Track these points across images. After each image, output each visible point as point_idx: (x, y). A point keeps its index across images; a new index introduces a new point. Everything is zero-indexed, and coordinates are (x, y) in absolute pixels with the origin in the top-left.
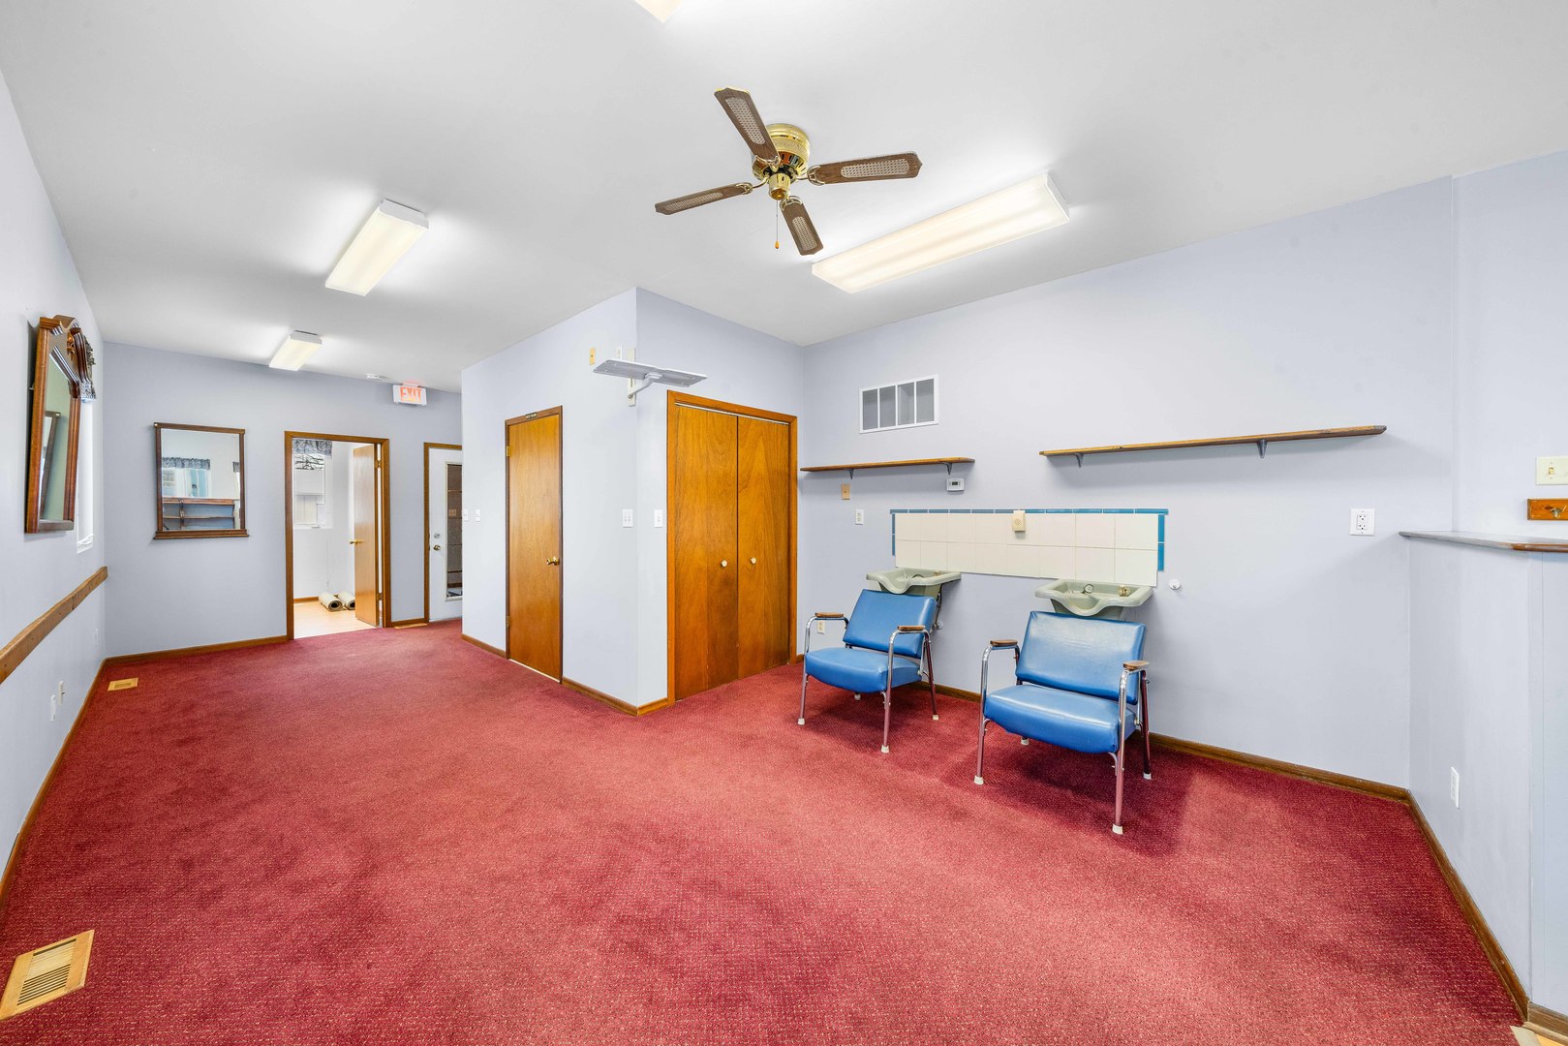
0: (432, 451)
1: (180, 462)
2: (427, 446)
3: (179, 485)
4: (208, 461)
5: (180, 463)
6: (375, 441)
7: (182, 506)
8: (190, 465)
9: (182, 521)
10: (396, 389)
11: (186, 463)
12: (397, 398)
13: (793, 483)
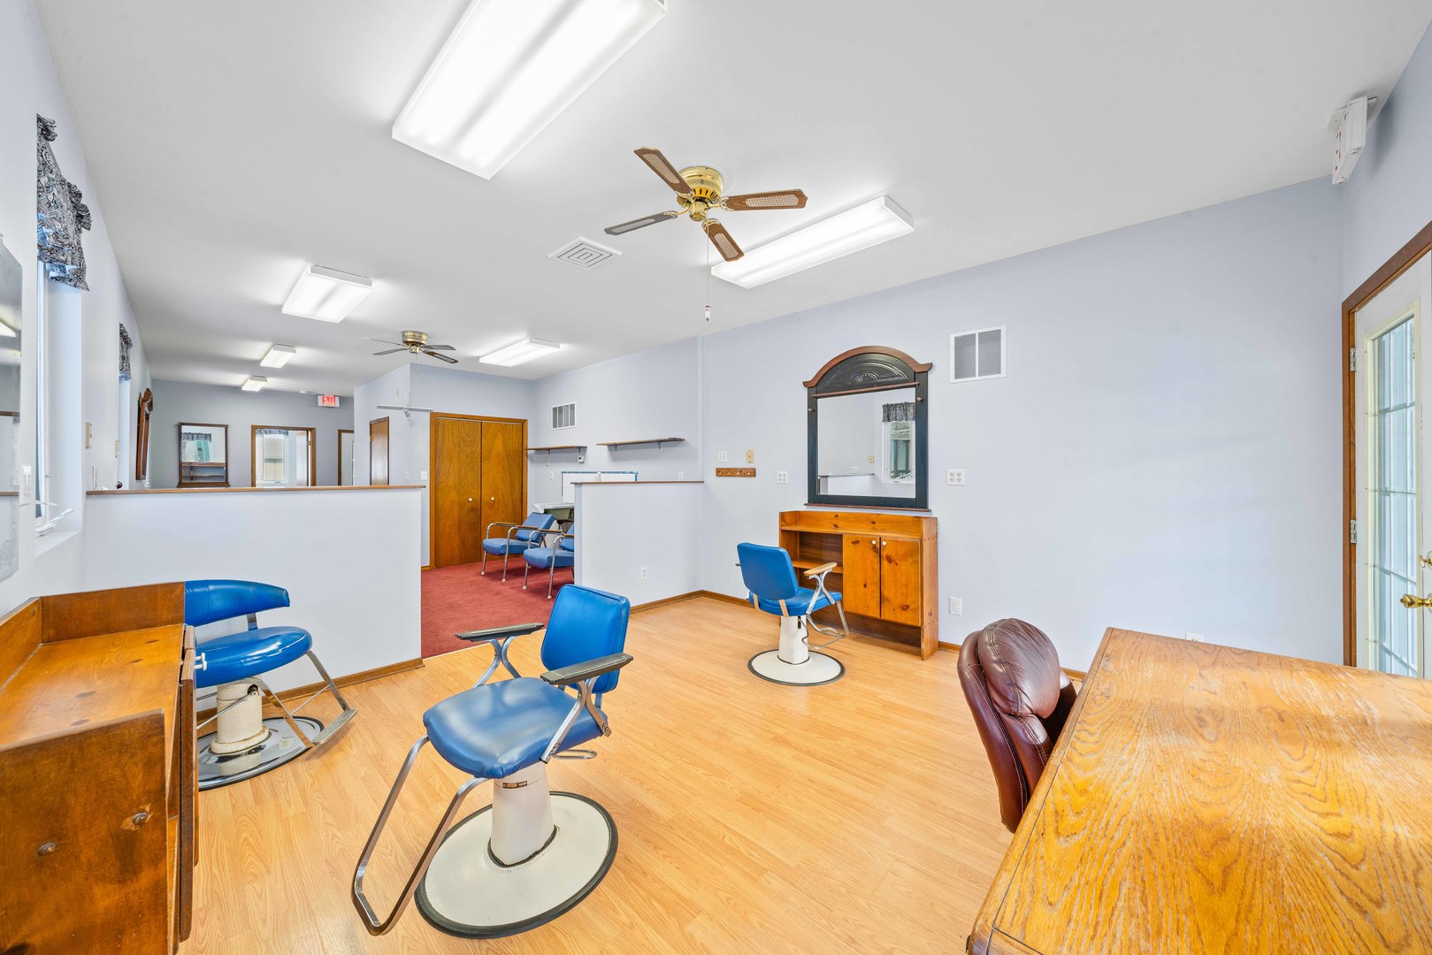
0: (343, 434)
1: (192, 436)
2: (340, 432)
3: (190, 454)
4: (210, 435)
5: (190, 437)
6: (307, 430)
7: (192, 467)
8: (198, 438)
9: (192, 478)
10: (320, 398)
11: (195, 436)
12: (320, 404)
13: (525, 457)
